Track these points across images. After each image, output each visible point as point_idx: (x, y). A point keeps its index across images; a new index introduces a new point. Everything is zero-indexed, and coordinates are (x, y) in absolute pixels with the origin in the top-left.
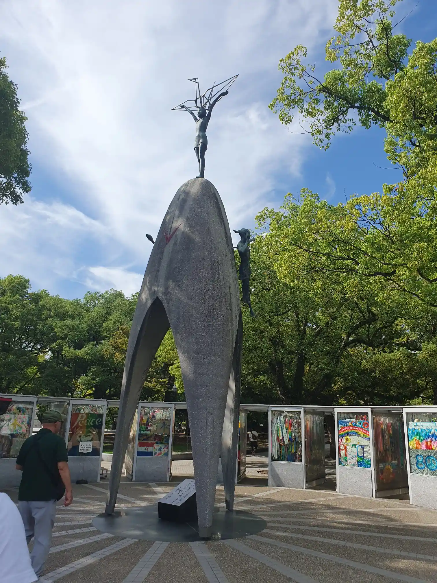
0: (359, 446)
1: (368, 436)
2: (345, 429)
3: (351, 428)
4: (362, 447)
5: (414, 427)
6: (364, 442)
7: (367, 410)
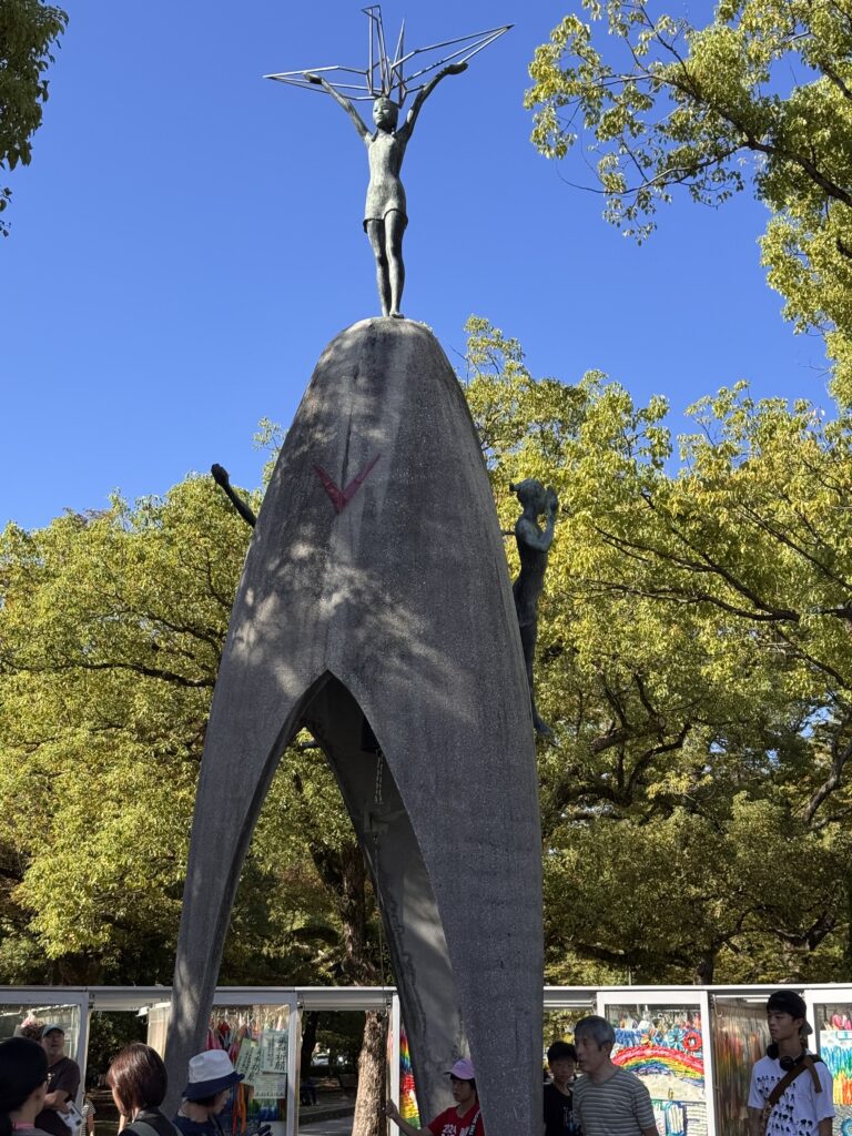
0: (674, 1102)
1: (698, 1075)
2: (630, 1055)
3: (648, 1052)
4: (680, 1106)
5: (838, 1043)
6: (688, 1092)
7: (696, 995)
